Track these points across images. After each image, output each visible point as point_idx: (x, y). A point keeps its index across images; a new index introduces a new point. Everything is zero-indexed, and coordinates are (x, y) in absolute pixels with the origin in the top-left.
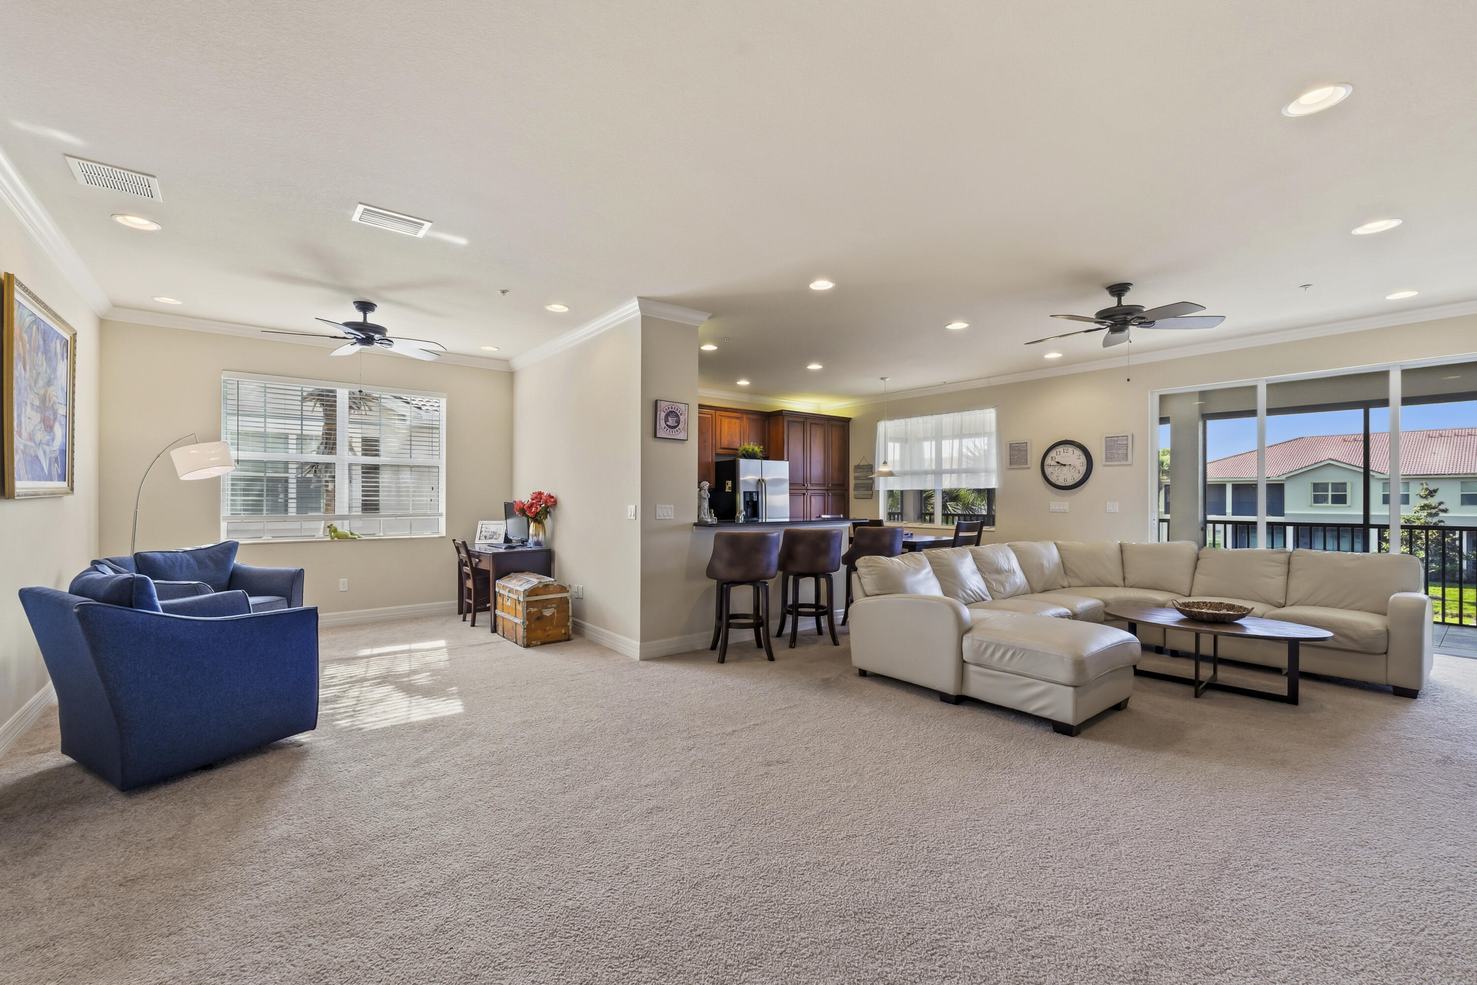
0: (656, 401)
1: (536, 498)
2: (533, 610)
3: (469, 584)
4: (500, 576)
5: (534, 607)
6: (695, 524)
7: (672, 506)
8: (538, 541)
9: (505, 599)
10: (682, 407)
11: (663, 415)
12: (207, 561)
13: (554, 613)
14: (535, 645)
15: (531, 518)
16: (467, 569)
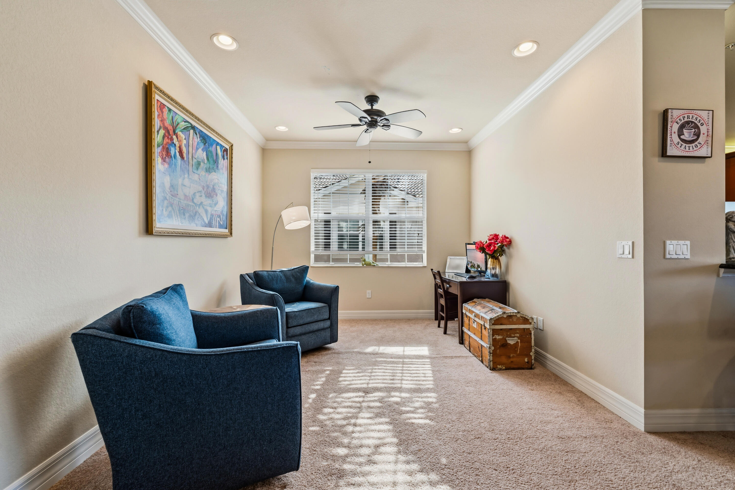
0: (665, 112)
1: (493, 239)
2: (498, 337)
3: (442, 301)
4: (465, 301)
5: (499, 335)
6: (722, 266)
7: (688, 243)
8: (495, 273)
9: (471, 321)
10: (704, 114)
11: (676, 127)
12: (291, 278)
13: (517, 342)
14: (500, 369)
15: (489, 254)
16: (440, 291)
